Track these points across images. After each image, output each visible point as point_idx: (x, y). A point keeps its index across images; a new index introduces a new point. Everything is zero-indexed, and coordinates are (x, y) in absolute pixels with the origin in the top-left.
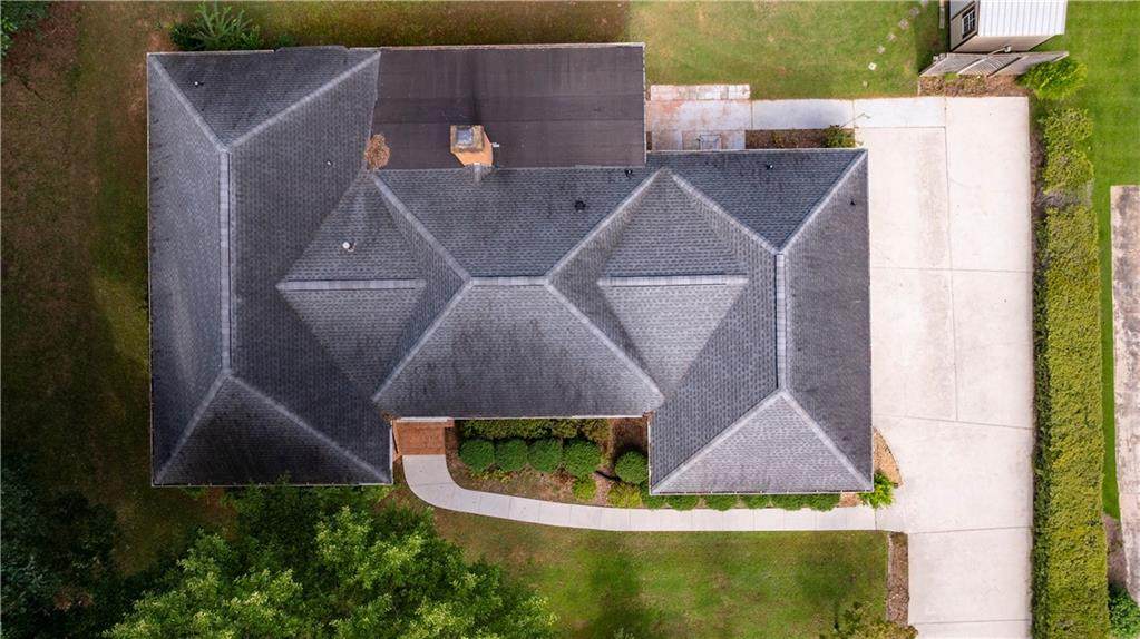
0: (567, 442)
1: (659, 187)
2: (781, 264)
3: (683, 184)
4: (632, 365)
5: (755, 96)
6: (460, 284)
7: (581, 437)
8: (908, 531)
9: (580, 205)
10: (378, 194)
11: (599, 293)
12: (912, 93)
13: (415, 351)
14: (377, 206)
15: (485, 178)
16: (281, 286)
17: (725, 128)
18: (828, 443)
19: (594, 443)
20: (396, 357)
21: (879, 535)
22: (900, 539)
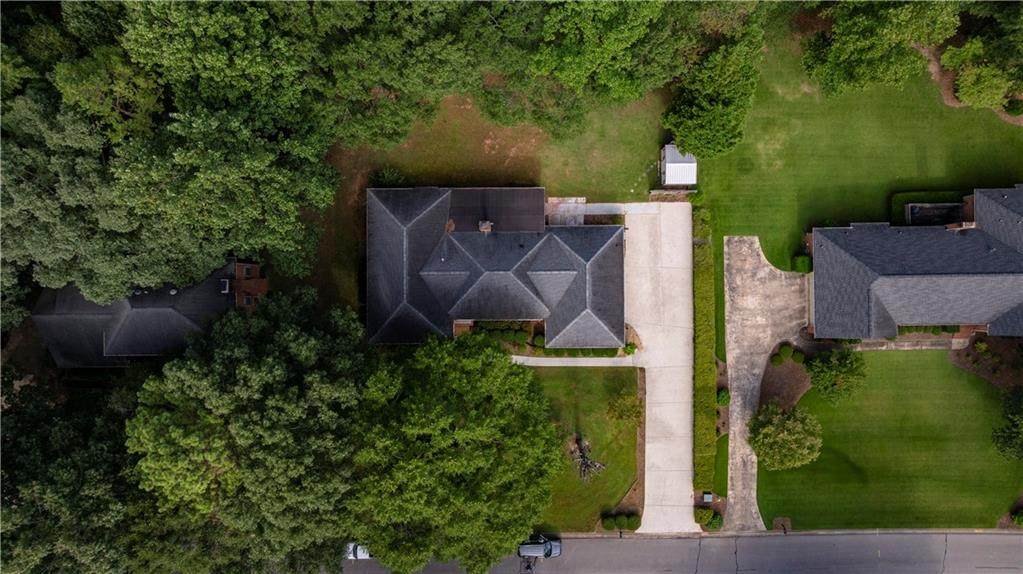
0: (516, 331)
1: (549, 239)
2: (587, 267)
3: (557, 238)
4: (539, 301)
5: (588, 202)
6: (482, 273)
7: (521, 329)
8: (646, 367)
9: (522, 246)
10: (452, 242)
11: (527, 276)
12: (647, 201)
13: (465, 296)
14: (452, 247)
15: (489, 236)
16: (421, 273)
17: (576, 214)
18: (606, 328)
19: (526, 331)
20: (458, 298)
21: (634, 368)
22: (642, 370)
